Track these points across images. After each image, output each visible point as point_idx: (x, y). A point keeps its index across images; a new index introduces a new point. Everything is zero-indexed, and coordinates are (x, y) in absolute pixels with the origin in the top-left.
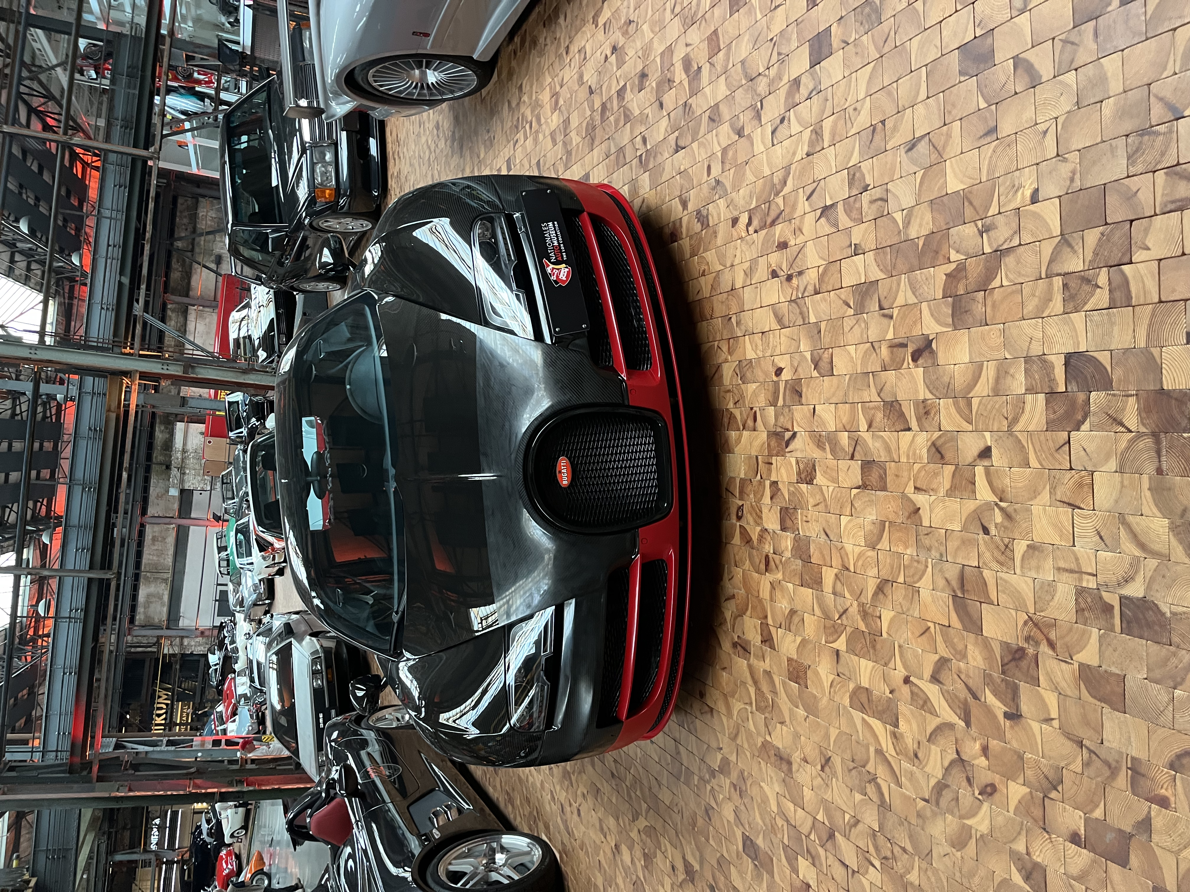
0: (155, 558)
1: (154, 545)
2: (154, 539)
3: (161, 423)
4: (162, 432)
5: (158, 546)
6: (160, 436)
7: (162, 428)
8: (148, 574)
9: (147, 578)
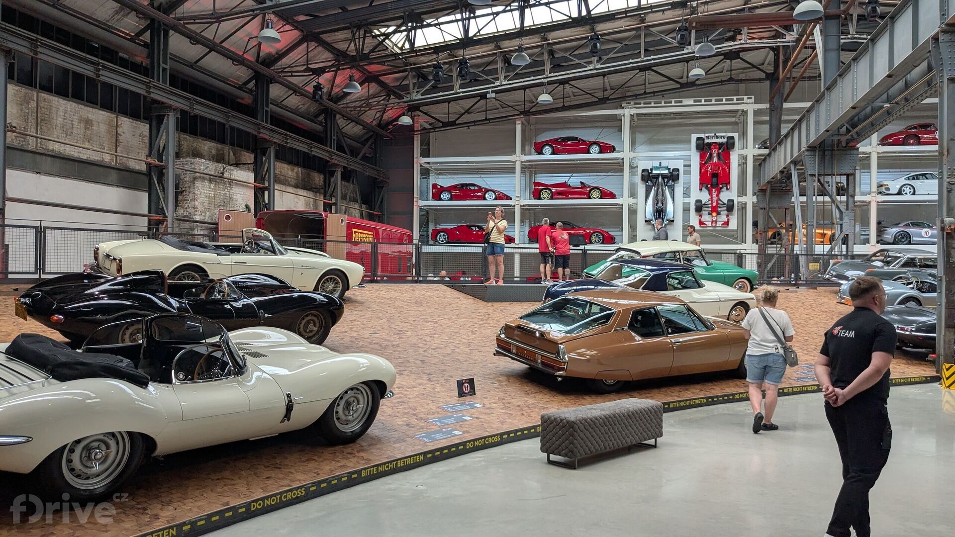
0: (60, 121)
1: (80, 121)
2: (88, 123)
5: (79, 129)
6: (206, 148)
8: (33, 104)
9: (26, 100)
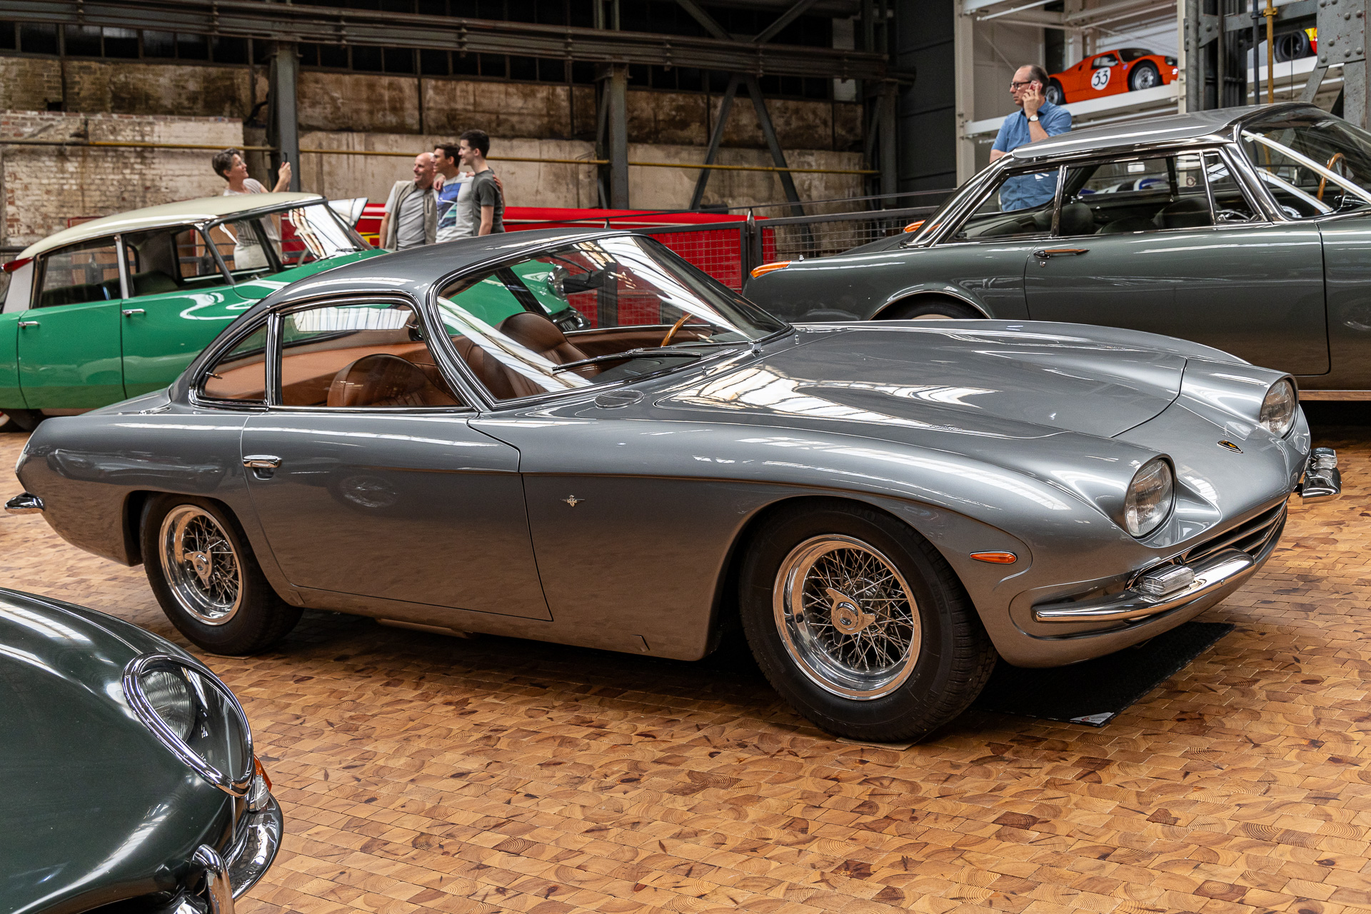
3: (207, 79)
4: (179, 85)
7: (192, 86)
